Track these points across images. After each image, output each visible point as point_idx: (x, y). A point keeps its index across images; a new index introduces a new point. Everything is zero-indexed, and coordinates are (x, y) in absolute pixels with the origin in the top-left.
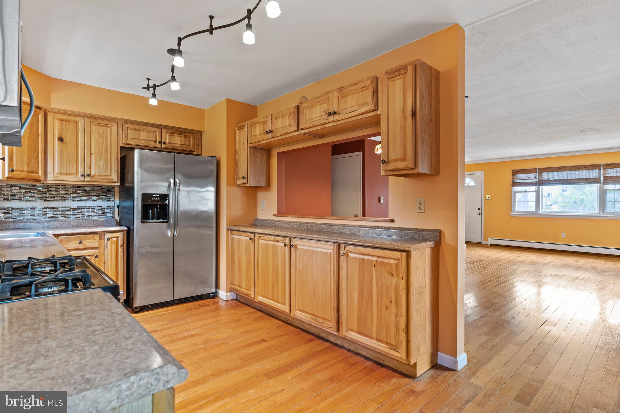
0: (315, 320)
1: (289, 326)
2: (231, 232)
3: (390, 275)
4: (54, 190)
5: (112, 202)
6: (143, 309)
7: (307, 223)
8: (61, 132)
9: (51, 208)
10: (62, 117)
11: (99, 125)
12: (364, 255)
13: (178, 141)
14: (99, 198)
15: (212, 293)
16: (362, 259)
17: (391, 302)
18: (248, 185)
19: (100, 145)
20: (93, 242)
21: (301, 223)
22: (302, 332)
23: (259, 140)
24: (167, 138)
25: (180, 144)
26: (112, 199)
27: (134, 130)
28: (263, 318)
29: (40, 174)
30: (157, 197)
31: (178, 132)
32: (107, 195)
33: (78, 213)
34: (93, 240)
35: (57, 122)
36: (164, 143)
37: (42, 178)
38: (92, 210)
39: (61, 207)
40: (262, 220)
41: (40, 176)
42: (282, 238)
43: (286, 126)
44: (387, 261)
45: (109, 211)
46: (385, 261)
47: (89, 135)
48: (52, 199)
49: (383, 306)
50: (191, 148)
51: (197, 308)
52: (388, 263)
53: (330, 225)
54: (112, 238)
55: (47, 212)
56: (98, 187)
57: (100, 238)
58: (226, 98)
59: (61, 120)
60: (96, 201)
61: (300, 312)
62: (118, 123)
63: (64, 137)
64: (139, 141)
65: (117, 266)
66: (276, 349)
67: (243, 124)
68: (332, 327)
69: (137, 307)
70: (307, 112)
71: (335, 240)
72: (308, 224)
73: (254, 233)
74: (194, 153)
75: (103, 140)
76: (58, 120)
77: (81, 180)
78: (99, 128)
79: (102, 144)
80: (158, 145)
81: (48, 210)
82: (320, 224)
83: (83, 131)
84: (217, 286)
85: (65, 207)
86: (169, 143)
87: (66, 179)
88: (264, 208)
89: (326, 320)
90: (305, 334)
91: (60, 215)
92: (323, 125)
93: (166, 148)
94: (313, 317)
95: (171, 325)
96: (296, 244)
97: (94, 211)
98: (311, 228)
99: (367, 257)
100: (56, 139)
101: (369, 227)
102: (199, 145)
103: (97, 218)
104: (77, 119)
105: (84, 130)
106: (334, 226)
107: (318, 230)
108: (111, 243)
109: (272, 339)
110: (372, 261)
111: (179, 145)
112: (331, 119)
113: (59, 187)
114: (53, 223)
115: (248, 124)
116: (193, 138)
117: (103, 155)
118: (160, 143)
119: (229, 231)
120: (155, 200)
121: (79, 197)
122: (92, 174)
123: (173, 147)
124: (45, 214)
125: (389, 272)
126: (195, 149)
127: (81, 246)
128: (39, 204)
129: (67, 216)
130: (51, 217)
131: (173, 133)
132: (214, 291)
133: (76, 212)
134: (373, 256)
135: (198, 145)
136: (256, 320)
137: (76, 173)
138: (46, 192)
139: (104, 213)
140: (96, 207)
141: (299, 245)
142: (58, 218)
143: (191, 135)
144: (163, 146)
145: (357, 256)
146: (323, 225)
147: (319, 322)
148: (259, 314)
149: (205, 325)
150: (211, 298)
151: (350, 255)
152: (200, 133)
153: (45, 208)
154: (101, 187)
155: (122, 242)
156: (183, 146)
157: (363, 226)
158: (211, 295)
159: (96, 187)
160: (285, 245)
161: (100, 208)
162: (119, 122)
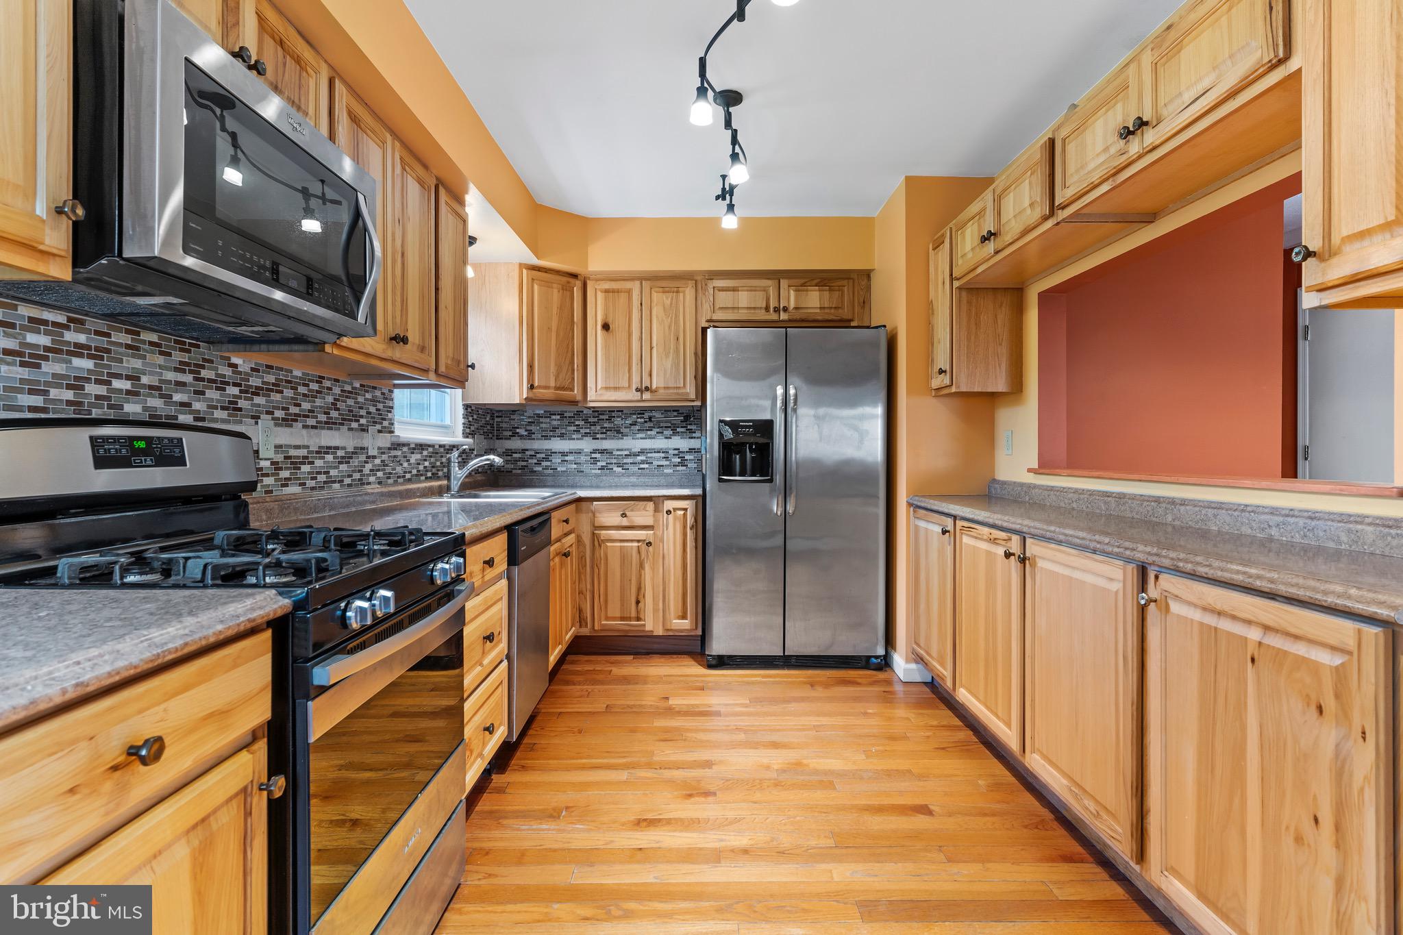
0: (1076, 796)
1: (1028, 793)
2: (914, 511)
3: (1313, 710)
4: (607, 419)
5: (696, 440)
6: (722, 662)
7: (1107, 494)
8: (606, 315)
9: (602, 452)
10: (607, 285)
11: (665, 291)
12: (1220, 613)
13: (814, 300)
14: (675, 433)
15: (877, 657)
16: (1210, 627)
17: (1316, 820)
18: (953, 391)
19: (667, 328)
20: (643, 515)
21: (1092, 493)
22: (1055, 825)
23: (971, 264)
24: (791, 298)
25: (820, 308)
26: (698, 434)
27: (726, 291)
28: (968, 750)
29: (576, 392)
30: (749, 427)
31: (816, 281)
32: (689, 427)
33: (643, 462)
34: (644, 513)
35: (600, 296)
36: (785, 309)
37: (579, 398)
38: (663, 455)
39: (617, 450)
40: (1004, 483)
41: (575, 395)
42: (1003, 535)
43: (1025, 209)
44: (1300, 649)
45: (692, 457)
46: (1292, 651)
47: (649, 313)
48: (604, 436)
49: (1284, 828)
50: (845, 313)
51: (827, 685)
52: (1304, 658)
53: (1172, 502)
54: (675, 509)
55: (596, 458)
56: (673, 411)
57: (656, 510)
58: (902, 178)
59: (607, 291)
60: (670, 438)
61: (1043, 761)
62: (696, 281)
63: (610, 321)
64: (736, 311)
65: (684, 566)
66: (940, 847)
67: (942, 232)
68: (1119, 838)
69: (711, 656)
70: (1071, 148)
71: (1126, 549)
72: (1109, 499)
73: (955, 518)
74: (853, 324)
75: (671, 318)
76: (602, 292)
77: (636, 398)
78: (664, 296)
79: (670, 327)
80: (774, 317)
81: (597, 455)
82: (1143, 499)
83: (639, 305)
84: (890, 640)
85: (622, 450)
86: (796, 308)
87: (613, 399)
88: (1010, 452)
89: (1105, 808)
90: (1061, 832)
91: (615, 463)
92: (1115, 178)
93: (790, 321)
94: (1073, 788)
95: (751, 709)
96: (1035, 553)
97: (666, 458)
98: (1117, 509)
99: (1225, 625)
100: (599, 327)
101: (1306, 514)
102: (865, 303)
103: (671, 471)
104: (628, 285)
105: (641, 304)
106: (1182, 508)
107: (1136, 516)
108: (675, 518)
109: (950, 815)
110: (1245, 640)
111: (818, 311)
112: (1135, 147)
113: (613, 414)
114: (604, 478)
115: (951, 228)
116: (848, 291)
117: (672, 347)
118: (777, 310)
119: (912, 509)
120: (745, 434)
121: (644, 430)
122: (654, 386)
123: (803, 317)
124: (595, 461)
125: (1308, 696)
126: (854, 313)
127: (625, 522)
128: (587, 445)
129: (626, 466)
130: (602, 468)
131: (802, 285)
132: (881, 651)
133: (639, 458)
134: (1249, 622)
135: (862, 304)
136: (943, 749)
137: (629, 386)
138: (594, 422)
139: (683, 463)
140: (670, 449)
141: (1040, 557)
142: (612, 469)
143: (845, 282)
144: (783, 316)
145: (1197, 615)
146: (1152, 501)
147: (1087, 809)
148: (966, 734)
149: (817, 728)
150: (872, 667)
151: (1175, 607)
152: (867, 274)
153: (595, 451)
154: (676, 410)
155: (693, 519)
156: (826, 311)
157: (1283, 509)
158: (874, 660)
159: (670, 411)
160: (1008, 555)
161: (676, 452)
162: (699, 278)
